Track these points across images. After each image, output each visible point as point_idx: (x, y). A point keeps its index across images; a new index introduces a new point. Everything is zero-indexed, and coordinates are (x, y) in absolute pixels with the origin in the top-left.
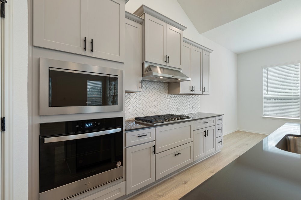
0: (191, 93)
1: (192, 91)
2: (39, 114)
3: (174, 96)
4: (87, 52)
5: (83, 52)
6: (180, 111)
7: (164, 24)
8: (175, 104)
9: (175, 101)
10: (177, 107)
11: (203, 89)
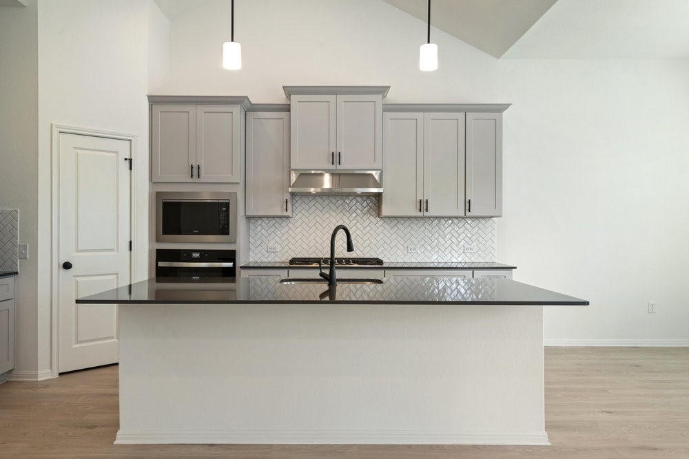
1: (420, 210)
2: (156, 241)
3: (395, 221)
4: (195, 179)
5: (190, 180)
6: (416, 255)
7: (332, 98)
8: (399, 238)
9: (399, 232)
10: (405, 245)
11: (467, 204)
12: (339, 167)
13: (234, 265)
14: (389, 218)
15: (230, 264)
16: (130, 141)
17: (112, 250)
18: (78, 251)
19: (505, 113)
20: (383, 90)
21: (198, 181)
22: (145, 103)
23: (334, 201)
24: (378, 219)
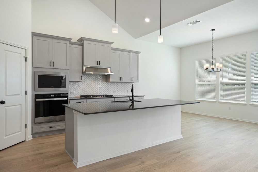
0: (120, 81)
1: (120, 80)
2: (35, 91)
3: (110, 83)
5: (50, 67)
6: (116, 93)
7: (97, 43)
8: (111, 88)
9: (111, 86)
10: (113, 91)
11: (132, 79)
12: (99, 66)
13: (68, 99)
14: (112, 82)
15: (66, 99)
16: (26, 49)
17: (19, 95)
18: (6, 95)
19: (140, 54)
20: (111, 43)
21: (53, 67)
23: (93, 77)
24: (106, 83)
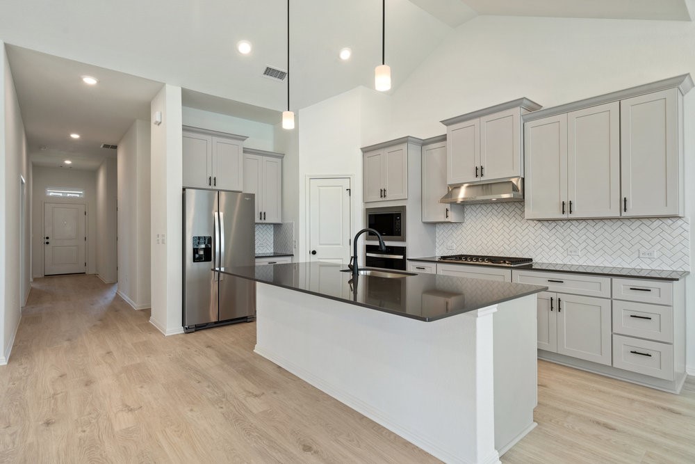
3: (554, 224)
4: (383, 199)
5: (381, 199)
6: (577, 258)
7: (476, 121)
8: (557, 240)
9: (558, 234)
10: (565, 247)
12: (482, 179)
13: (405, 257)
15: (401, 257)
16: (350, 178)
17: (339, 244)
18: (320, 244)
22: (360, 153)
24: (536, 223)
